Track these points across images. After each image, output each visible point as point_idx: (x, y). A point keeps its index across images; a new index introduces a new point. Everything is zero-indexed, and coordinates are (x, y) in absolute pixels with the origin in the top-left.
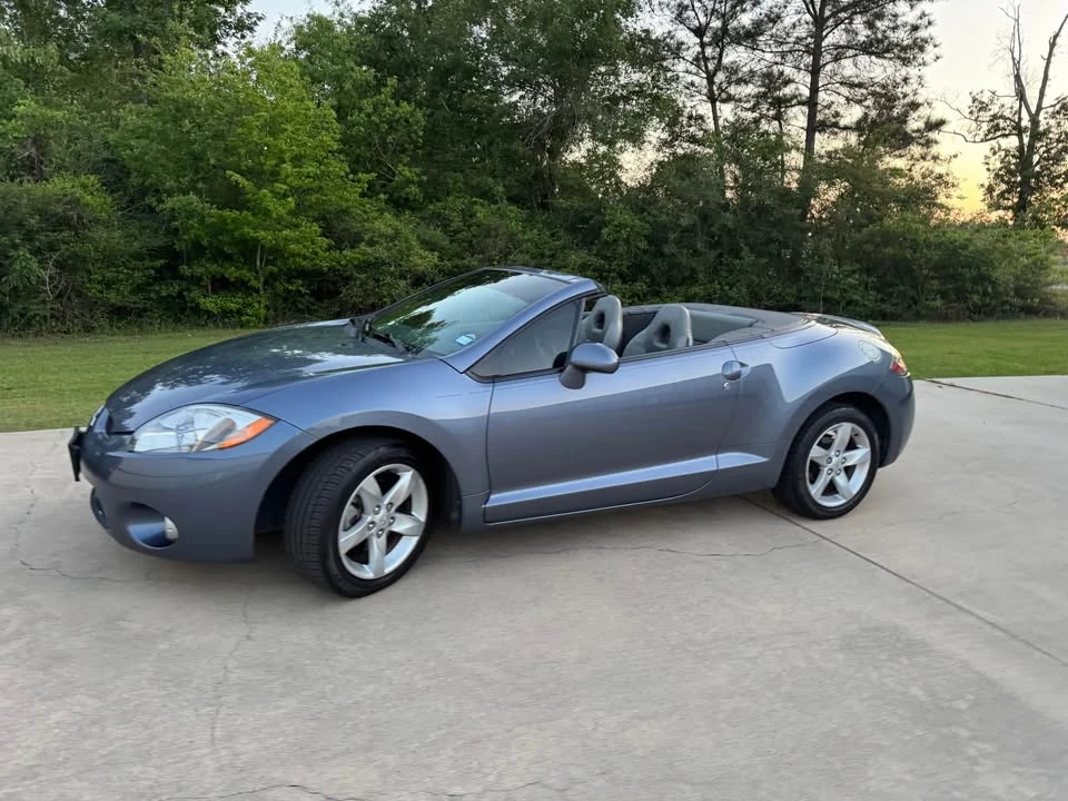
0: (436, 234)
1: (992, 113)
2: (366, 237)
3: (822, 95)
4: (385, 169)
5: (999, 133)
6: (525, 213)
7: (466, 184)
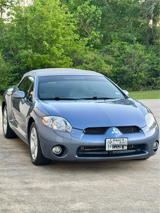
0: (109, 58)
2: (85, 61)
4: (85, 33)
6: (144, 47)
7: (118, 36)
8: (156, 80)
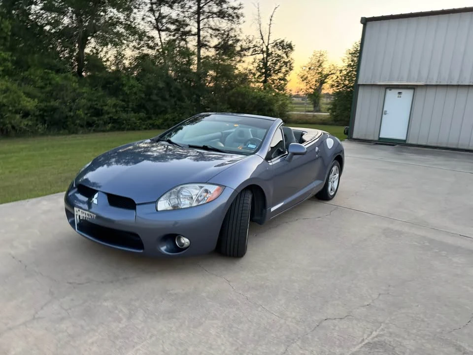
1: (253, 44)
3: (201, 33)
5: (256, 53)
8: (98, 120)
